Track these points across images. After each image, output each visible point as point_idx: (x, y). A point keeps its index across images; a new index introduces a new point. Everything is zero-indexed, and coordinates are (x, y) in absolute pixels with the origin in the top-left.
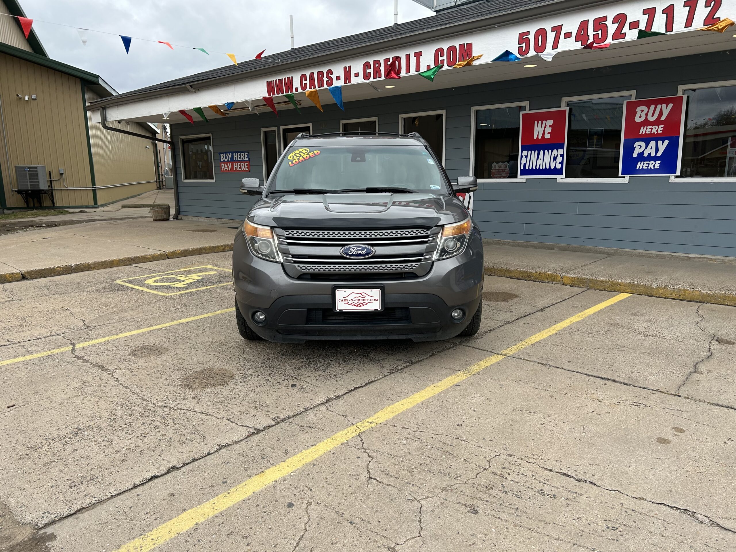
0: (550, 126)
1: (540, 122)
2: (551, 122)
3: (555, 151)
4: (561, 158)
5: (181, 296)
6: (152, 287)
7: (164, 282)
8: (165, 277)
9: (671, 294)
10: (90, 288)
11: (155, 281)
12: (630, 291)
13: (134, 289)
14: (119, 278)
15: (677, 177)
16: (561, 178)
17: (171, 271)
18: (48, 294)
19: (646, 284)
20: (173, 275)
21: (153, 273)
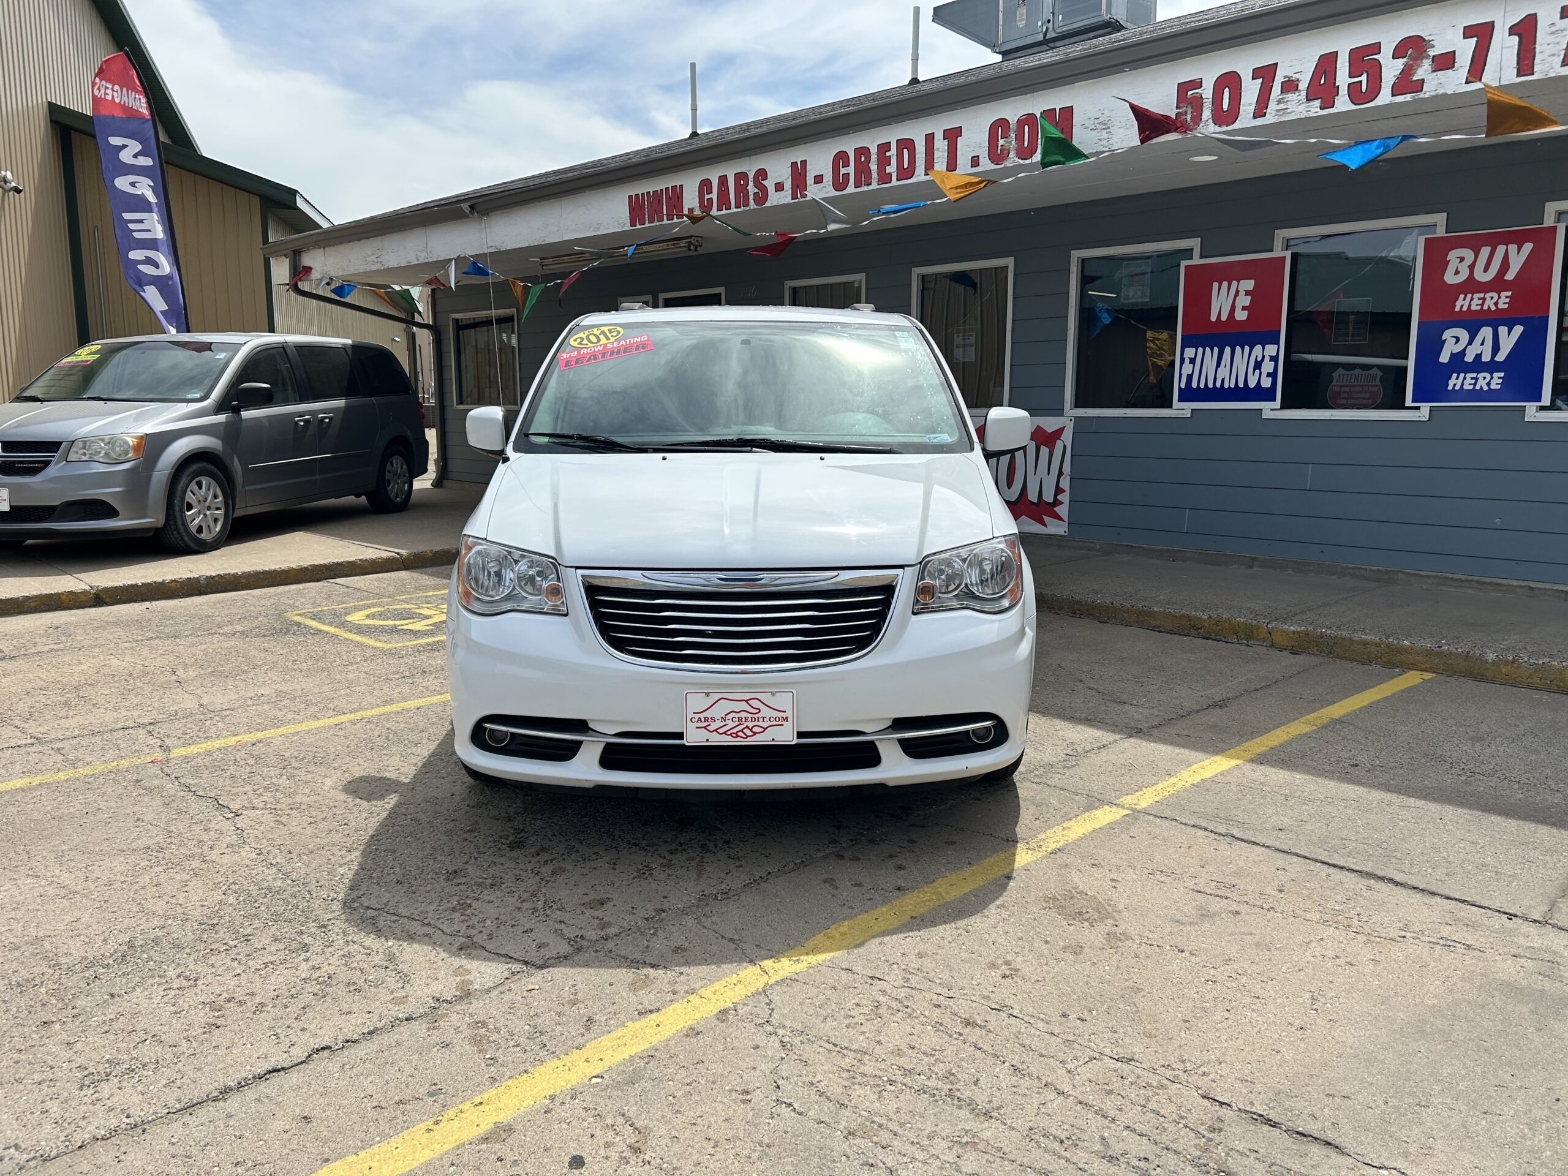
0: (1247, 293)
1: (1225, 284)
2: (1249, 284)
3: (1258, 348)
4: (1273, 363)
5: (418, 650)
6: (359, 629)
7: (388, 619)
8: (390, 607)
9: (1530, 676)
10: (230, 628)
11: (368, 616)
12: (1431, 668)
13: (320, 631)
14: (294, 607)
15: (1542, 408)
16: (1272, 410)
17: (407, 596)
18: (140, 638)
19: (1468, 652)
20: (408, 603)
21: (367, 598)
